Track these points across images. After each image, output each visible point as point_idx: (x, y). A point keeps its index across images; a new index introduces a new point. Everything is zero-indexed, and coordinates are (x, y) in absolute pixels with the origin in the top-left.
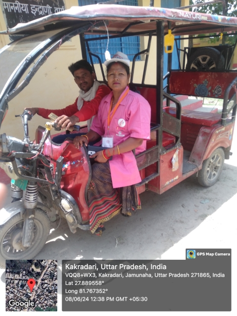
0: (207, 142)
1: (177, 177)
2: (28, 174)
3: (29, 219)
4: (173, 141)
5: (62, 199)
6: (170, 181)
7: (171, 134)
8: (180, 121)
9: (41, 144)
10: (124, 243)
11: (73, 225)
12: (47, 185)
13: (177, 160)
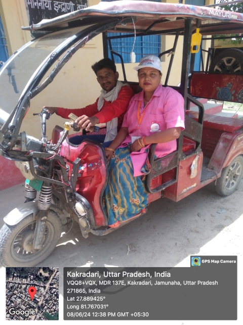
0: (227, 149)
1: (195, 185)
2: (44, 175)
3: (42, 221)
4: (193, 146)
5: (76, 203)
6: (188, 188)
7: (191, 139)
8: (202, 126)
9: (58, 144)
10: (136, 251)
11: (85, 230)
12: (62, 186)
13: (196, 166)
